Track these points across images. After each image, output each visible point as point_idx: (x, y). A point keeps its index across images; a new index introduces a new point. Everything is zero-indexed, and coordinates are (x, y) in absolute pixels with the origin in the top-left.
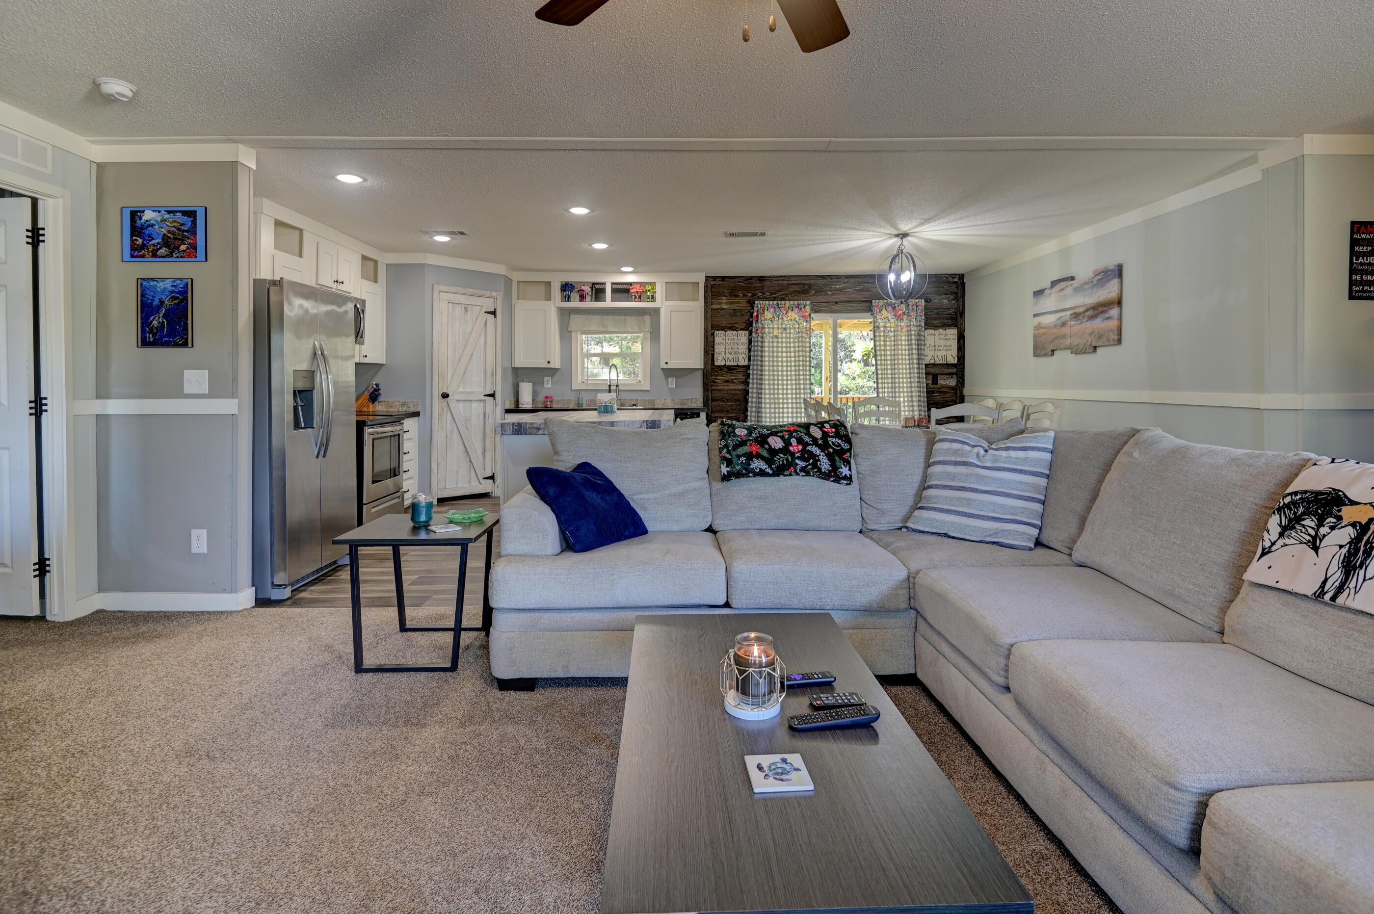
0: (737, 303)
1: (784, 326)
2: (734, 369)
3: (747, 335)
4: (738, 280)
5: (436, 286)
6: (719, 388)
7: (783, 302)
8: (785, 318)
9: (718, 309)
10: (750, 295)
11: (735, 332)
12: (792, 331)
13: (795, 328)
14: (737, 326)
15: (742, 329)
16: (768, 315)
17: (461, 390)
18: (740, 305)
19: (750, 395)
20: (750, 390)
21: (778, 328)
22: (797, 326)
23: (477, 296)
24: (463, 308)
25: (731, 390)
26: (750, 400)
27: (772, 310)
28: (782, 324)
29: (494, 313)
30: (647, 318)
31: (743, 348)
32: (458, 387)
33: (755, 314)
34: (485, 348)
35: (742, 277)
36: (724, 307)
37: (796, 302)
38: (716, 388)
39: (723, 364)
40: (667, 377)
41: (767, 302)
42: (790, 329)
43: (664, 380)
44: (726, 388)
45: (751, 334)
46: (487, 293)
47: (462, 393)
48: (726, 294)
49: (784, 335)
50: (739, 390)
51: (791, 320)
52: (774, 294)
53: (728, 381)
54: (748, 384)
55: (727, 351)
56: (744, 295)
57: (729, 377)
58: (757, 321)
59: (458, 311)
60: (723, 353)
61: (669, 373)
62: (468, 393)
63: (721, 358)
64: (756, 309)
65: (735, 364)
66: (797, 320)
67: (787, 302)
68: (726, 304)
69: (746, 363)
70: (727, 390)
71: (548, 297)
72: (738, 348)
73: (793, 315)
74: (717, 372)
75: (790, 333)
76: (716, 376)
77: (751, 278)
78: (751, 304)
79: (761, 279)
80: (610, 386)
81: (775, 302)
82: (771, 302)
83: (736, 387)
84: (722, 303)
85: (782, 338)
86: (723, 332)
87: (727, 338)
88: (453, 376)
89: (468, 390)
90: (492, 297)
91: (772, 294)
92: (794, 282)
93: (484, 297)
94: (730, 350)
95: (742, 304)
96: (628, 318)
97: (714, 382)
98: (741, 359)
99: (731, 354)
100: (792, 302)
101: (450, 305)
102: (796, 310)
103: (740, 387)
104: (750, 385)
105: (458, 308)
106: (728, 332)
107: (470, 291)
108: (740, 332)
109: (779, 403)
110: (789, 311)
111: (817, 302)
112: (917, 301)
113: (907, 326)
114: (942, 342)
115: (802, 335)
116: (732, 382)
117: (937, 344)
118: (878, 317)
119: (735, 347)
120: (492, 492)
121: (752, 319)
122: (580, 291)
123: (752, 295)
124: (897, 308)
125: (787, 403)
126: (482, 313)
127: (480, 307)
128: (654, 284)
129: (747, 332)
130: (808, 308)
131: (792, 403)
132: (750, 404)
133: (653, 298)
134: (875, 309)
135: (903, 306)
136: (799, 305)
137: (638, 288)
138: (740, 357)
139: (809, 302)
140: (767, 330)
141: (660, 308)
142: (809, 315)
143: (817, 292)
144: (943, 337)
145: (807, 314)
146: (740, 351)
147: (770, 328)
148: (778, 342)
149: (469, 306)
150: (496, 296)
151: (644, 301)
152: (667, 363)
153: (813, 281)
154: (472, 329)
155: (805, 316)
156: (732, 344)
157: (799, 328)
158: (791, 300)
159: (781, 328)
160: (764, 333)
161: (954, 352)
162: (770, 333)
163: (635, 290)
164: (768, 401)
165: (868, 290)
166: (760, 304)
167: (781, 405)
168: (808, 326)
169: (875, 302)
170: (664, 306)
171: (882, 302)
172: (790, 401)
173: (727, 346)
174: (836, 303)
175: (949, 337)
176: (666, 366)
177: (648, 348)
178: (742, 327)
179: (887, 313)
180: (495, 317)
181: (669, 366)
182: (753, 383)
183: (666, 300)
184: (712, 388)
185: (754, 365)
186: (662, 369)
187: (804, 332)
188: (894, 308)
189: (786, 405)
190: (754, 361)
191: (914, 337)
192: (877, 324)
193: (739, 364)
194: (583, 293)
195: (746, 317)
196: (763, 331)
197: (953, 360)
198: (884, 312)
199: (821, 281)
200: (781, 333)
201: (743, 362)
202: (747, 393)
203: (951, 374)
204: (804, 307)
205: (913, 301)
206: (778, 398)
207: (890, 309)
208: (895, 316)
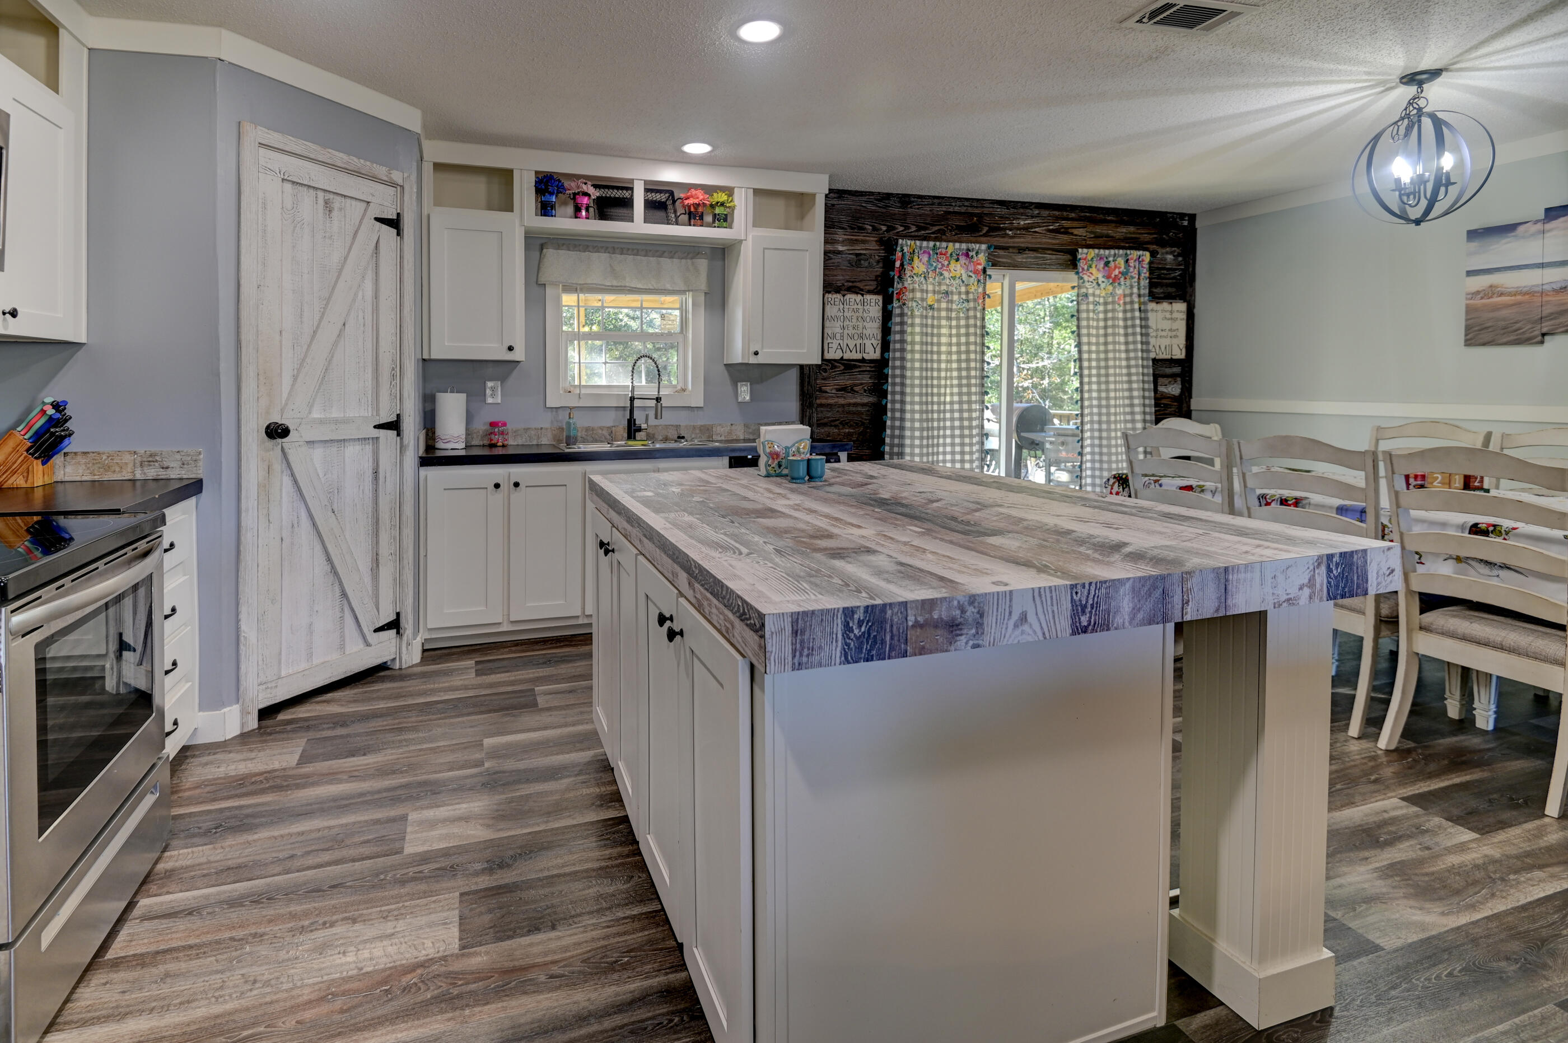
0: (863, 242)
1: (944, 288)
2: (855, 367)
3: (881, 303)
4: (864, 198)
5: (247, 127)
6: (831, 401)
7: (944, 244)
8: (946, 274)
10: (884, 228)
11: (859, 297)
12: (955, 297)
13: (960, 293)
14: (863, 285)
15: (870, 292)
16: (919, 266)
17: (316, 415)
18: (867, 246)
19: (889, 414)
20: (889, 406)
21: (934, 292)
22: (963, 289)
23: (357, 173)
24: (321, 201)
25: (849, 405)
26: (889, 423)
27: (925, 258)
28: (940, 284)
29: (394, 223)
30: (703, 264)
31: (873, 328)
32: (311, 407)
33: (898, 264)
34: (376, 310)
35: (871, 193)
36: (840, 248)
37: (964, 246)
38: (824, 401)
39: (838, 356)
40: (735, 381)
41: (918, 243)
42: (952, 293)
43: (730, 388)
44: (842, 401)
45: (888, 300)
46: (381, 171)
47: (321, 422)
48: (845, 225)
49: (944, 305)
50: (863, 405)
51: (954, 278)
52: (925, 229)
53: (843, 389)
54: (884, 394)
55: (846, 332)
56: (875, 229)
57: (845, 381)
58: (900, 277)
59: (309, 206)
60: (838, 336)
61: (739, 373)
62: (336, 421)
63: (834, 346)
64: (898, 254)
65: (859, 356)
66: (964, 277)
67: (951, 244)
68: (843, 242)
69: (876, 355)
70: (843, 406)
71: (508, 206)
72: (864, 327)
73: (958, 269)
74: (828, 371)
75: (952, 302)
76: (824, 379)
77: (888, 196)
78: (889, 246)
79: (904, 200)
80: (632, 399)
81: (931, 244)
82: (925, 244)
83: (858, 400)
84: (840, 242)
85: (939, 310)
86: (839, 296)
87: (849, 308)
88: (295, 378)
89: (335, 414)
90: (393, 184)
91: (920, 228)
92: (957, 209)
93: (374, 179)
94: (851, 331)
95: (871, 247)
96: (665, 262)
97: (821, 391)
98: (869, 349)
99: (852, 337)
100: (957, 245)
101: (288, 186)
102: (963, 260)
103: (866, 400)
104: (889, 397)
105: (307, 198)
106: (848, 296)
107: (340, 158)
108: (868, 297)
109: (933, 428)
110: (953, 262)
111: (997, 247)
112: (1141, 252)
113: (1125, 296)
114: (1167, 325)
115: (972, 305)
116: (853, 391)
117: (1160, 327)
118: (1086, 278)
119: (860, 324)
120: (394, 659)
121: (892, 273)
122: (575, 194)
123: (890, 229)
124: (1112, 264)
125: (945, 428)
126: (369, 222)
127: (364, 205)
128: (729, 191)
129: (880, 298)
130: (982, 258)
131: (953, 428)
132: (888, 432)
133: (724, 220)
134: (1082, 264)
135: (1121, 261)
136: (968, 250)
137: (700, 196)
138: (868, 343)
139: (984, 247)
140: (918, 295)
141: (740, 242)
142: (984, 270)
143: (995, 230)
144: (1168, 315)
145: (980, 267)
146: (867, 332)
147: (922, 291)
148: (933, 318)
149: (338, 198)
150: (400, 182)
151: (709, 225)
152: (756, 353)
153: (986, 211)
154: (346, 259)
155: (976, 272)
156: (854, 320)
157: (967, 293)
158: (955, 241)
159: (939, 292)
160: (913, 299)
161: (1182, 340)
162: (923, 299)
163: (696, 201)
164: (917, 425)
165: (1066, 231)
166: (906, 245)
167: (936, 433)
168: (980, 290)
169: (1082, 253)
170: (750, 238)
171: (1093, 253)
172: (948, 424)
173: (847, 323)
174: (1021, 250)
175: (1175, 315)
176: (753, 360)
177: (698, 324)
178: (872, 288)
179: (1097, 273)
180: (398, 234)
181: (760, 359)
182: (894, 393)
183: (754, 226)
184: (818, 401)
185: (894, 359)
186: (728, 366)
187: (975, 300)
188: (1107, 264)
189: (941, 432)
190: (895, 350)
191: (1137, 314)
192: (1084, 290)
193: (867, 357)
194: (585, 200)
195: (878, 270)
196: (911, 295)
197: (1179, 354)
198: (1093, 270)
199: (1000, 210)
200: (939, 301)
201: (873, 353)
202: (884, 410)
203: (1173, 376)
204: (977, 253)
205: (1135, 254)
206: (933, 420)
207: (1101, 264)
208: (1108, 277)
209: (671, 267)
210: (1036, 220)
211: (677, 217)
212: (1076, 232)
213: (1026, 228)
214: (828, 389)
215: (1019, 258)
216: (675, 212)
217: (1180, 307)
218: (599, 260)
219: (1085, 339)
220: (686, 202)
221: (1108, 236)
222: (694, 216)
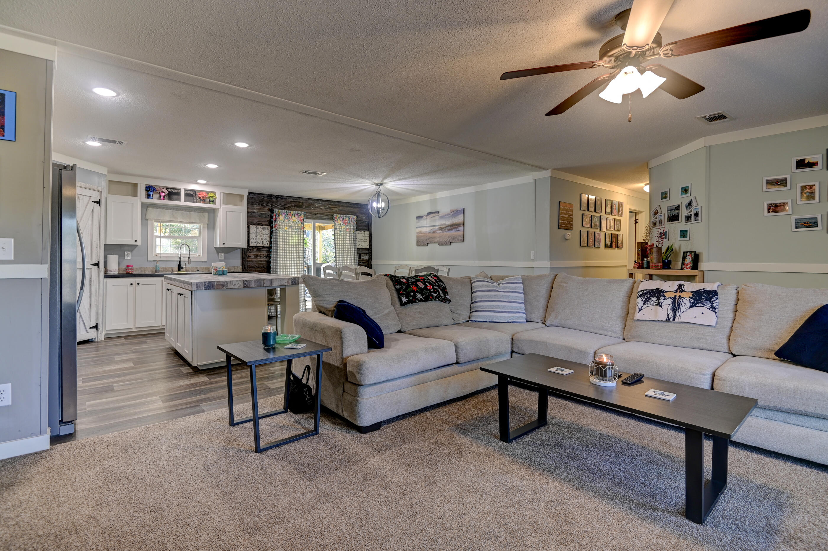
0: (263, 209)
1: (290, 225)
2: (261, 249)
3: (269, 229)
4: (263, 196)
6: (252, 260)
7: (290, 211)
8: (291, 221)
9: (251, 212)
10: (270, 205)
11: (262, 227)
12: (294, 228)
13: (296, 227)
14: (263, 223)
15: (265, 225)
16: (282, 218)
18: (264, 211)
19: (272, 264)
20: (272, 261)
21: (287, 226)
22: (297, 225)
23: (87, 188)
25: (259, 261)
26: (272, 267)
27: (284, 215)
28: (289, 224)
29: (99, 203)
30: (206, 215)
31: (267, 237)
33: (274, 217)
34: (92, 229)
35: (266, 194)
37: (296, 212)
38: (250, 260)
39: (255, 245)
40: (218, 253)
41: (281, 210)
42: (293, 226)
43: (216, 255)
44: (256, 260)
45: (271, 228)
46: (95, 187)
48: (257, 204)
49: (290, 230)
50: (264, 261)
51: (294, 222)
52: (284, 206)
53: (257, 256)
54: (270, 258)
55: (257, 238)
56: (267, 205)
57: (258, 253)
58: (275, 221)
60: (255, 239)
61: (219, 250)
63: (253, 242)
64: (275, 214)
65: (262, 245)
66: (297, 222)
67: (292, 211)
68: (256, 209)
69: (268, 245)
71: (136, 195)
72: (264, 236)
73: (295, 219)
74: (250, 250)
75: (293, 229)
76: (250, 252)
77: (271, 195)
78: (272, 211)
79: (277, 197)
80: (180, 258)
81: (286, 211)
82: (283, 211)
83: (262, 260)
84: (254, 209)
85: (289, 231)
86: (255, 226)
87: (257, 230)
90: (99, 191)
91: (282, 206)
92: (294, 200)
93: (92, 189)
94: (259, 237)
95: (265, 211)
96: (192, 213)
97: (249, 256)
98: (265, 243)
99: (259, 239)
100: (294, 212)
102: (296, 216)
103: (265, 259)
104: (272, 258)
106: (258, 226)
107: (83, 184)
108: (265, 227)
109: (287, 269)
110: (293, 217)
111: (307, 213)
112: (353, 216)
113: (349, 229)
114: (363, 238)
115: (299, 230)
116: (260, 256)
117: (361, 239)
118: (336, 223)
119: (262, 235)
120: (95, 338)
121: (272, 220)
122: (160, 192)
123: (272, 206)
124: (345, 219)
125: (292, 269)
126: (91, 202)
127: (89, 197)
128: (215, 193)
129: (269, 227)
130: (302, 216)
131: (294, 269)
132: (272, 269)
133: (213, 202)
134: (335, 219)
135: (347, 219)
136: (298, 213)
137: (204, 195)
138: (265, 241)
139: (303, 212)
140: (281, 227)
141: (219, 209)
142: (303, 220)
143: (307, 207)
144: (363, 235)
145: (302, 219)
146: (265, 238)
147: (282, 225)
148: (287, 234)
149: (81, 196)
150: (101, 190)
151: (207, 203)
152: (224, 244)
153: (304, 201)
154: (83, 214)
155: (301, 220)
156: (260, 234)
157: (298, 226)
158: (293, 210)
159: (289, 226)
160: (280, 228)
161: (368, 243)
162: (283, 228)
163: (203, 196)
164: (281, 267)
165: (331, 209)
166: (276, 211)
167: (288, 270)
168: (302, 226)
169: (335, 215)
170: (222, 208)
171: (338, 216)
172: (293, 267)
173: (257, 235)
174: (316, 214)
175: (366, 235)
176: (223, 246)
177: (205, 234)
178: (266, 224)
179: (340, 222)
180: (100, 206)
181: (225, 246)
182: (273, 257)
183: (223, 204)
184: (248, 260)
185: (274, 247)
186: (215, 248)
187: (300, 229)
188: (343, 219)
189: (291, 270)
190: (274, 244)
191: (352, 235)
192: (336, 227)
193: (265, 246)
194: (163, 194)
195: (269, 218)
196: (279, 227)
197: (367, 247)
198: (339, 221)
199: (309, 201)
200: (289, 229)
201: (267, 244)
202: (270, 263)
203: (366, 254)
204: (301, 215)
205: (351, 216)
206: (287, 266)
207: (341, 219)
208: (344, 223)
209: (194, 215)
210: (321, 205)
211: (197, 200)
212: (334, 209)
213: (318, 207)
214: (251, 256)
215: (315, 216)
216: (196, 198)
217: (367, 233)
218: (168, 212)
219: (336, 242)
220: (199, 196)
221: (344, 211)
222: (203, 200)
